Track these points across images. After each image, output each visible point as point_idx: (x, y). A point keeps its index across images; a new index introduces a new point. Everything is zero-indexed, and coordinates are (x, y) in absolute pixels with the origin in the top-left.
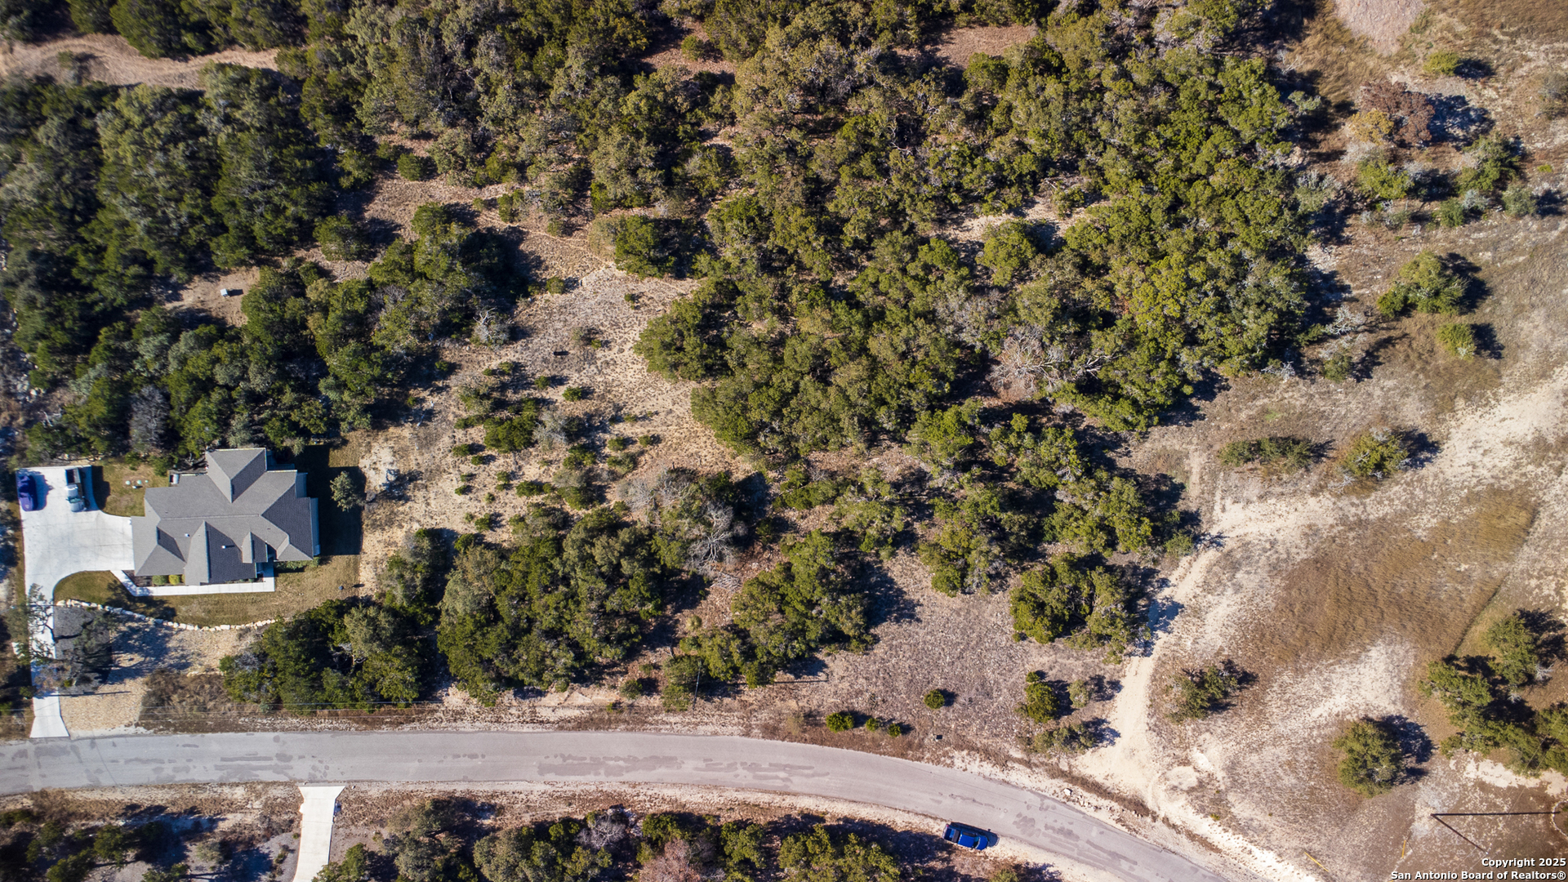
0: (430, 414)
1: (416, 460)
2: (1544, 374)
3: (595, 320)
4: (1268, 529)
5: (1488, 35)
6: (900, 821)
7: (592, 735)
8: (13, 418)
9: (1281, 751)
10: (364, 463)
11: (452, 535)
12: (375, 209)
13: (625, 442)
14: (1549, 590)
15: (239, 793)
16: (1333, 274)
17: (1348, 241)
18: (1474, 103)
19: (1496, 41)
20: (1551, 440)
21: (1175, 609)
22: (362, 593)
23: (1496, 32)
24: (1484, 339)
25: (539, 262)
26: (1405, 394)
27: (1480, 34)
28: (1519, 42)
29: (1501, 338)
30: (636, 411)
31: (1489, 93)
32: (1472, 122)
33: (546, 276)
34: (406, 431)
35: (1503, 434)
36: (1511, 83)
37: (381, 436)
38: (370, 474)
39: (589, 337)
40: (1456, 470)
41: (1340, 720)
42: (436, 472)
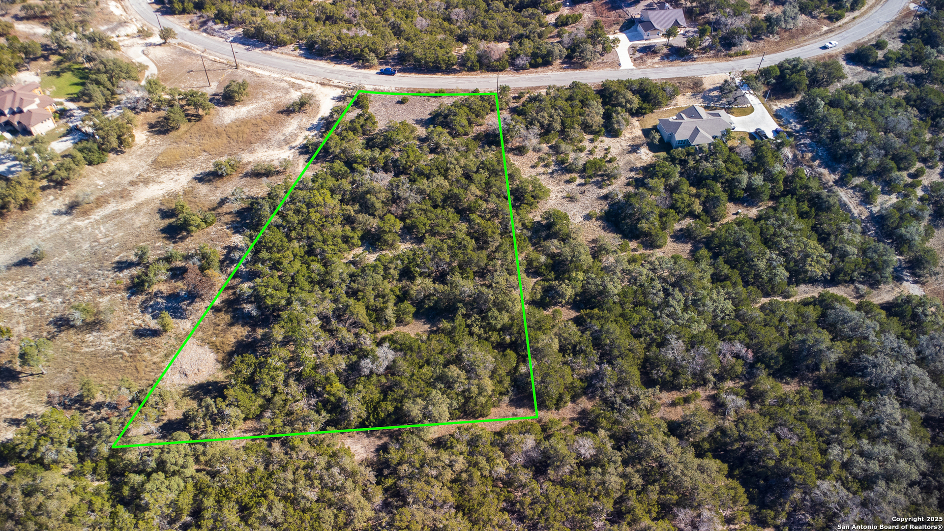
0: (631, 170)
1: (632, 157)
2: (139, 206)
3: (571, 205)
4: (270, 152)
5: (132, 352)
6: (413, 75)
7: (534, 85)
8: (803, 157)
9: (267, 97)
10: (651, 154)
11: (607, 136)
12: (688, 247)
13: (546, 166)
14: (152, 141)
15: (657, 66)
16: (234, 233)
17: (225, 248)
18: (148, 317)
19: (127, 349)
20: (141, 184)
21: (309, 130)
22: (636, 118)
23: (127, 354)
24: (165, 214)
25: (604, 228)
26: (205, 195)
27: (137, 351)
28: (115, 350)
29: (158, 216)
30: (544, 176)
31: (138, 322)
32: (151, 306)
33: (599, 223)
34: (639, 165)
35: (163, 185)
36: (125, 327)
37: (648, 162)
38: (648, 151)
39: (571, 199)
40: (186, 173)
41: (244, 105)
42: (621, 154)
